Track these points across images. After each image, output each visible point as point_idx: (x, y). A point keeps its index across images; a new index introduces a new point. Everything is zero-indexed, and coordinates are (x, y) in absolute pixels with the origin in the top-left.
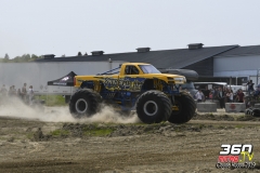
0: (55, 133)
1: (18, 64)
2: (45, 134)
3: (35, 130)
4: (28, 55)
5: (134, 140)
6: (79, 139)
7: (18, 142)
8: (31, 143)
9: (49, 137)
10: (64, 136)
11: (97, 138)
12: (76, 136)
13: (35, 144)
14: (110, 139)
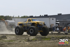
0: (33, 39)
1: (22, 19)
2: (30, 40)
3: (27, 38)
4: (25, 16)
5: (57, 42)
6: (40, 41)
7: (22, 42)
8: (26, 42)
9: (31, 41)
10: (36, 40)
11: (46, 41)
12: (39, 40)
13: (27, 43)
14: (50, 41)
